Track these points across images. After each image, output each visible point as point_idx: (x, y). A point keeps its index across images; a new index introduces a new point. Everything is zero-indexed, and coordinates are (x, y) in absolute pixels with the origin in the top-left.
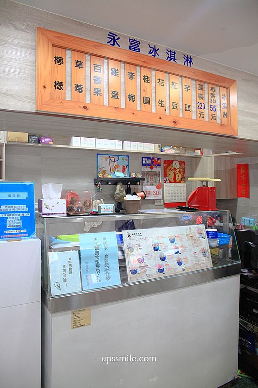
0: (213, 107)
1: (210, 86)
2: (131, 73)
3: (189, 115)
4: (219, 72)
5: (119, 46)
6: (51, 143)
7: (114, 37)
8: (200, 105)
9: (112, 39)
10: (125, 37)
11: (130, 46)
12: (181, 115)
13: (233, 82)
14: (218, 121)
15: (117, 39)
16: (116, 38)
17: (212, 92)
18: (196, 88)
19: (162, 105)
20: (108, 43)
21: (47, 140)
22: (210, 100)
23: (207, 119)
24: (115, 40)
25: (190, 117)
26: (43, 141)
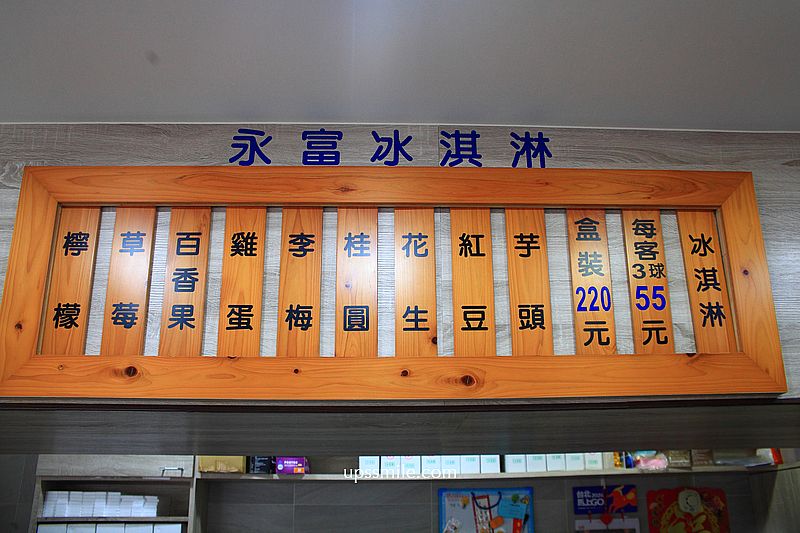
0: (649, 293)
1: (631, 217)
2: (302, 236)
3: (541, 342)
4: (670, 160)
5: (268, 161)
6: (300, 470)
7: (253, 140)
8: (589, 298)
9: (245, 147)
10: (288, 130)
11: (305, 153)
12: (504, 349)
13: (736, 181)
14: (683, 344)
15: (262, 144)
16: (259, 139)
17: (643, 238)
18: (568, 237)
19: (421, 325)
20: (232, 160)
21: (289, 463)
22: (633, 271)
23: (625, 346)
24: (255, 148)
25: (546, 351)
26: (280, 467)
